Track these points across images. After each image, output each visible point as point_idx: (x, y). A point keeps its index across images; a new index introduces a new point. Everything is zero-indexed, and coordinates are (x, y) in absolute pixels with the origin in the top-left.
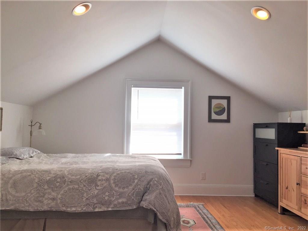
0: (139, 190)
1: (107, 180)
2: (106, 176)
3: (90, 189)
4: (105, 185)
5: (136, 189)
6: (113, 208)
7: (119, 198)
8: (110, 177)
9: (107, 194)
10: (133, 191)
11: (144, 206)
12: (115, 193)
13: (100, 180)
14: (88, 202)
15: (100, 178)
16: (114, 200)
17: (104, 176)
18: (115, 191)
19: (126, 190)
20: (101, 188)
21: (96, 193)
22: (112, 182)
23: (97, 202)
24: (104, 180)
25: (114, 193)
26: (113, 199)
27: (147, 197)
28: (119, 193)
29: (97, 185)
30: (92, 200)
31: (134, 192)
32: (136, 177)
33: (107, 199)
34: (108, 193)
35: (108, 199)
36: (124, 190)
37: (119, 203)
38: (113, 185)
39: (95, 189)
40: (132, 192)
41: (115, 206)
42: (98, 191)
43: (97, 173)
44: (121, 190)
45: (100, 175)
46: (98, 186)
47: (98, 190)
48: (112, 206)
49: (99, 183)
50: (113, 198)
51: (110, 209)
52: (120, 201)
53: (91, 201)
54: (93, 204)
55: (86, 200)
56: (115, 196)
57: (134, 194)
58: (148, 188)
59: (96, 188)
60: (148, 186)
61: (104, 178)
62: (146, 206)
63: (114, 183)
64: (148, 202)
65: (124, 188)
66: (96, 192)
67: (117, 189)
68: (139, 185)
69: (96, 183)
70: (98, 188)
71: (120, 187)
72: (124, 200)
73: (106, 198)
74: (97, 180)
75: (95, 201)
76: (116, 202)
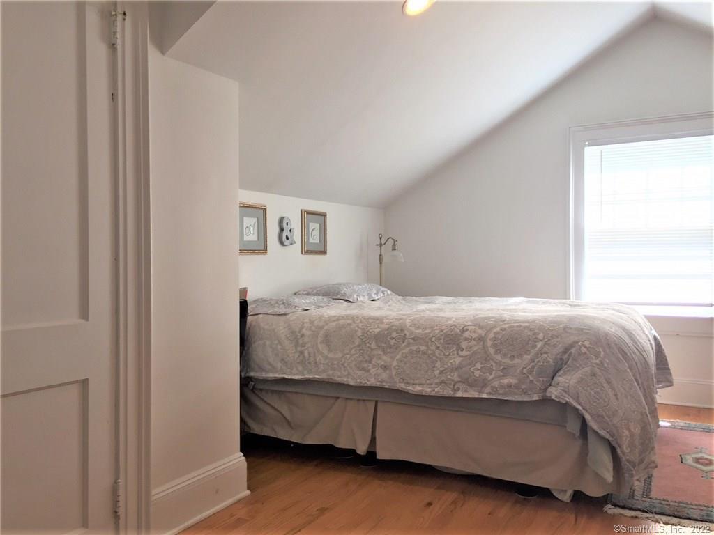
0: (543, 362)
1: (481, 339)
2: (480, 331)
3: (448, 354)
4: (475, 348)
5: (538, 362)
6: (490, 394)
7: (503, 376)
8: (485, 335)
9: (478, 366)
10: (533, 364)
11: (553, 397)
12: (494, 364)
13: (466, 339)
14: (443, 378)
15: (467, 334)
16: (493, 379)
17: (474, 332)
18: (495, 362)
19: (517, 361)
20: (468, 353)
21: (457, 363)
22: (489, 343)
23: (459, 380)
24: (474, 339)
25: (492, 365)
26: (491, 377)
27: (560, 378)
28: (502, 368)
29: (460, 348)
30: (450, 375)
31: (533, 367)
32: (541, 336)
33: (478, 376)
34: (481, 364)
35: (480, 375)
36: (513, 362)
37: (502, 386)
38: (492, 351)
39: (456, 355)
40: (530, 367)
41: (495, 390)
42: (461, 359)
43: (463, 326)
44: (507, 361)
45: (467, 330)
46: (463, 350)
47: (462, 357)
48: (488, 389)
49: (464, 345)
50: (491, 374)
51: (484, 396)
52: (505, 381)
53: (449, 377)
54: (453, 383)
55: (440, 374)
56: (494, 372)
57: (533, 371)
58: (565, 362)
59: (458, 354)
60: (565, 357)
61: (474, 336)
62: (556, 396)
63: (494, 346)
64: (562, 388)
65: (512, 357)
66: (458, 360)
67: (498, 357)
68: (546, 353)
69: (458, 344)
70: (462, 353)
71: (505, 355)
72: (513, 381)
73: (477, 374)
74: (462, 338)
75: (455, 377)
76: (496, 384)
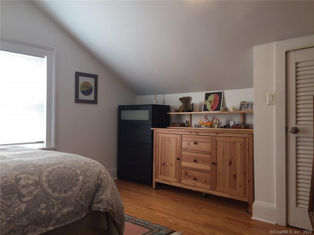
0: (88, 189)
1: (37, 184)
2: (32, 177)
4: (35, 192)
5: (84, 189)
6: (54, 225)
7: (63, 207)
8: (40, 179)
13: (24, 186)
14: (12, 227)
15: (22, 182)
17: (28, 179)
18: (55, 199)
20: (30, 198)
21: (23, 210)
22: (46, 185)
23: (29, 223)
24: (32, 185)
25: (53, 202)
26: (55, 212)
27: (102, 197)
28: (60, 201)
29: (21, 196)
30: (19, 222)
31: (82, 194)
32: (78, 172)
34: (45, 204)
35: (46, 213)
36: (67, 194)
37: (63, 215)
38: (50, 190)
39: (19, 203)
41: (58, 221)
43: (14, 176)
44: (63, 195)
45: (21, 178)
46: (24, 196)
47: (25, 202)
48: (53, 222)
49: (24, 191)
50: (54, 209)
51: (51, 228)
52: (65, 211)
54: (22, 228)
55: (7, 224)
56: (56, 207)
57: (82, 197)
58: (100, 185)
59: (21, 201)
60: (99, 182)
61: (30, 182)
62: (104, 209)
63: (50, 186)
64: (106, 202)
66: (23, 207)
67: (56, 194)
68: (88, 182)
69: (18, 193)
71: (60, 191)
72: (70, 209)
74: (20, 186)
75: (24, 221)
76: (59, 215)
